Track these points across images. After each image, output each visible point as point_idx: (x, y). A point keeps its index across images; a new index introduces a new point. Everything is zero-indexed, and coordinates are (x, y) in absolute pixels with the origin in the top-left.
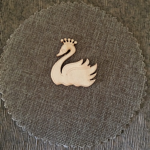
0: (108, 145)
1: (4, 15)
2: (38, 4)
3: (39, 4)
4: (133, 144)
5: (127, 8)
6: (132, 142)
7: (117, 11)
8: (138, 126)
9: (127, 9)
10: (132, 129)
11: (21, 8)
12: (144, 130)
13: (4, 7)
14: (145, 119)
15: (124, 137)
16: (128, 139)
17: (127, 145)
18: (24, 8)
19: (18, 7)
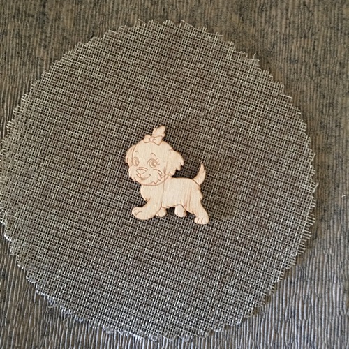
0: (263, 340)
1: (51, 44)
2: (127, 21)
3: (129, 20)
4: (314, 340)
5: (328, 41)
6: (314, 337)
7: (306, 46)
8: (329, 304)
9: (330, 44)
10: (316, 310)
11: (90, 28)
12: (340, 314)
13: (50, 23)
14: (344, 292)
15: (297, 325)
16: (305, 331)
17: (302, 341)
18: (95, 28)
19: (83, 26)
